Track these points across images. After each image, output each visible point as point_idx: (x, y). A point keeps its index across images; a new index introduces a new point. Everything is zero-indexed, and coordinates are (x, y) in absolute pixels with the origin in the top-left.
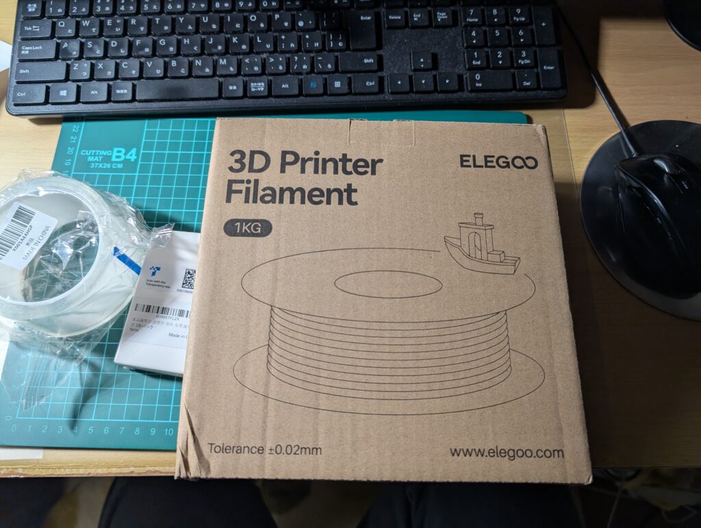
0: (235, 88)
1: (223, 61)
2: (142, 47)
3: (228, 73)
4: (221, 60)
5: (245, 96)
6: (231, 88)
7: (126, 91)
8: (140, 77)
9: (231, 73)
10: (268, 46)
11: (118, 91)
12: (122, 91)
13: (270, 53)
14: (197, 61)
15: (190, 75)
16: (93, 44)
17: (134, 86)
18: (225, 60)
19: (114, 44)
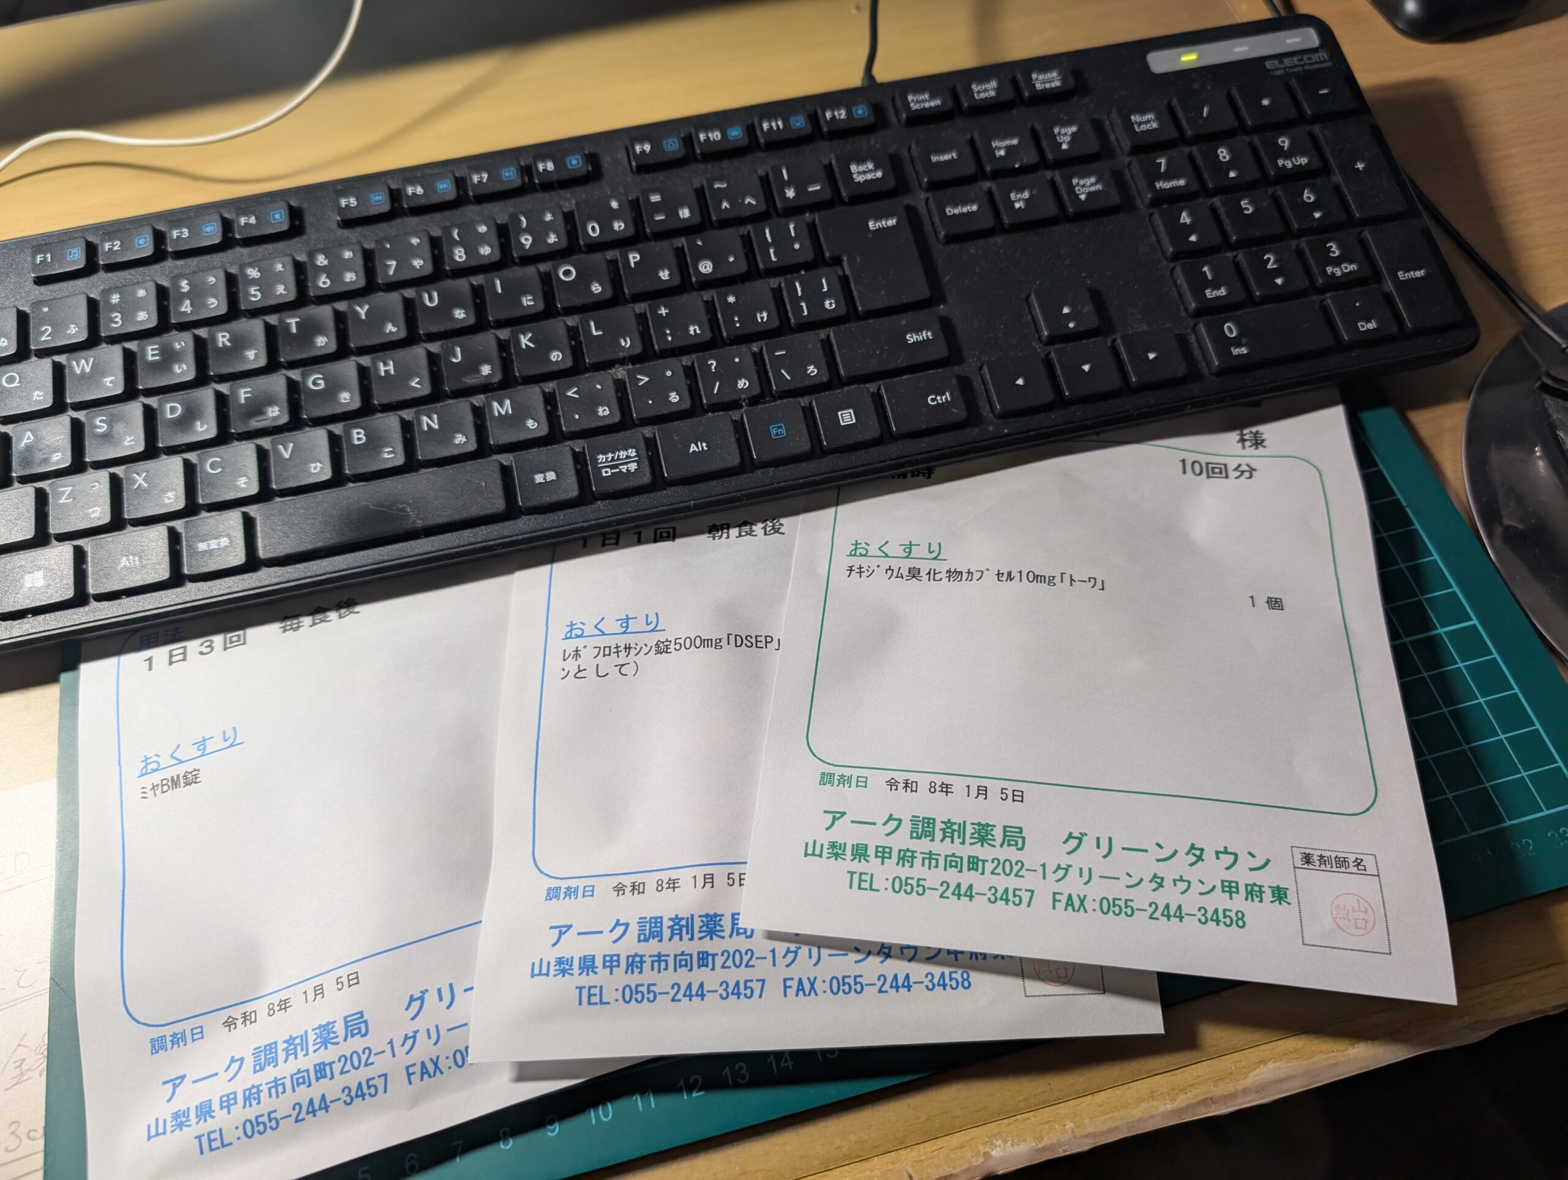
0: (551, 476)
1: (501, 404)
2: (256, 408)
3: (523, 436)
4: (495, 404)
5: (585, 497)
6: (539, 478)
7: (224, 541)
8: (265, 494)
9: (530, 436)
10: (625, 343)
11: (202, 546)
12: (213, 544)
13: (635, 359)
14: (425, 419)
15: (411, 465)
16: (110, 423)
17: (249, 523)
18: (508, 402)
19: (173, 410)
